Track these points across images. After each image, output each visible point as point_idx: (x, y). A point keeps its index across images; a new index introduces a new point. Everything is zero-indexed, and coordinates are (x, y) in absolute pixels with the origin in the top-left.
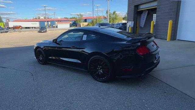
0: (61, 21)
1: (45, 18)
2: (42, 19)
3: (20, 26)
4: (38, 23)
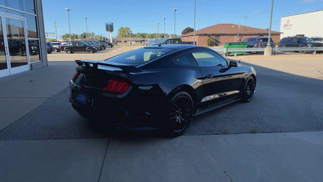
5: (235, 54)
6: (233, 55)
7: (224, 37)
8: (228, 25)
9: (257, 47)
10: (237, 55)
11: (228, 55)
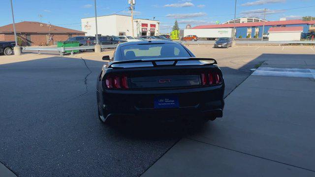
0: (284, 26)
1: (250, 20)
2: (243, 22)
3: (195, 36)
4: (230, 30)
5: (72, 53)
6: (70, 54)
7: (35, 36)
8: (35, 23)
9: (86, 45)
10: (74, 53)
11: (65, 55)
